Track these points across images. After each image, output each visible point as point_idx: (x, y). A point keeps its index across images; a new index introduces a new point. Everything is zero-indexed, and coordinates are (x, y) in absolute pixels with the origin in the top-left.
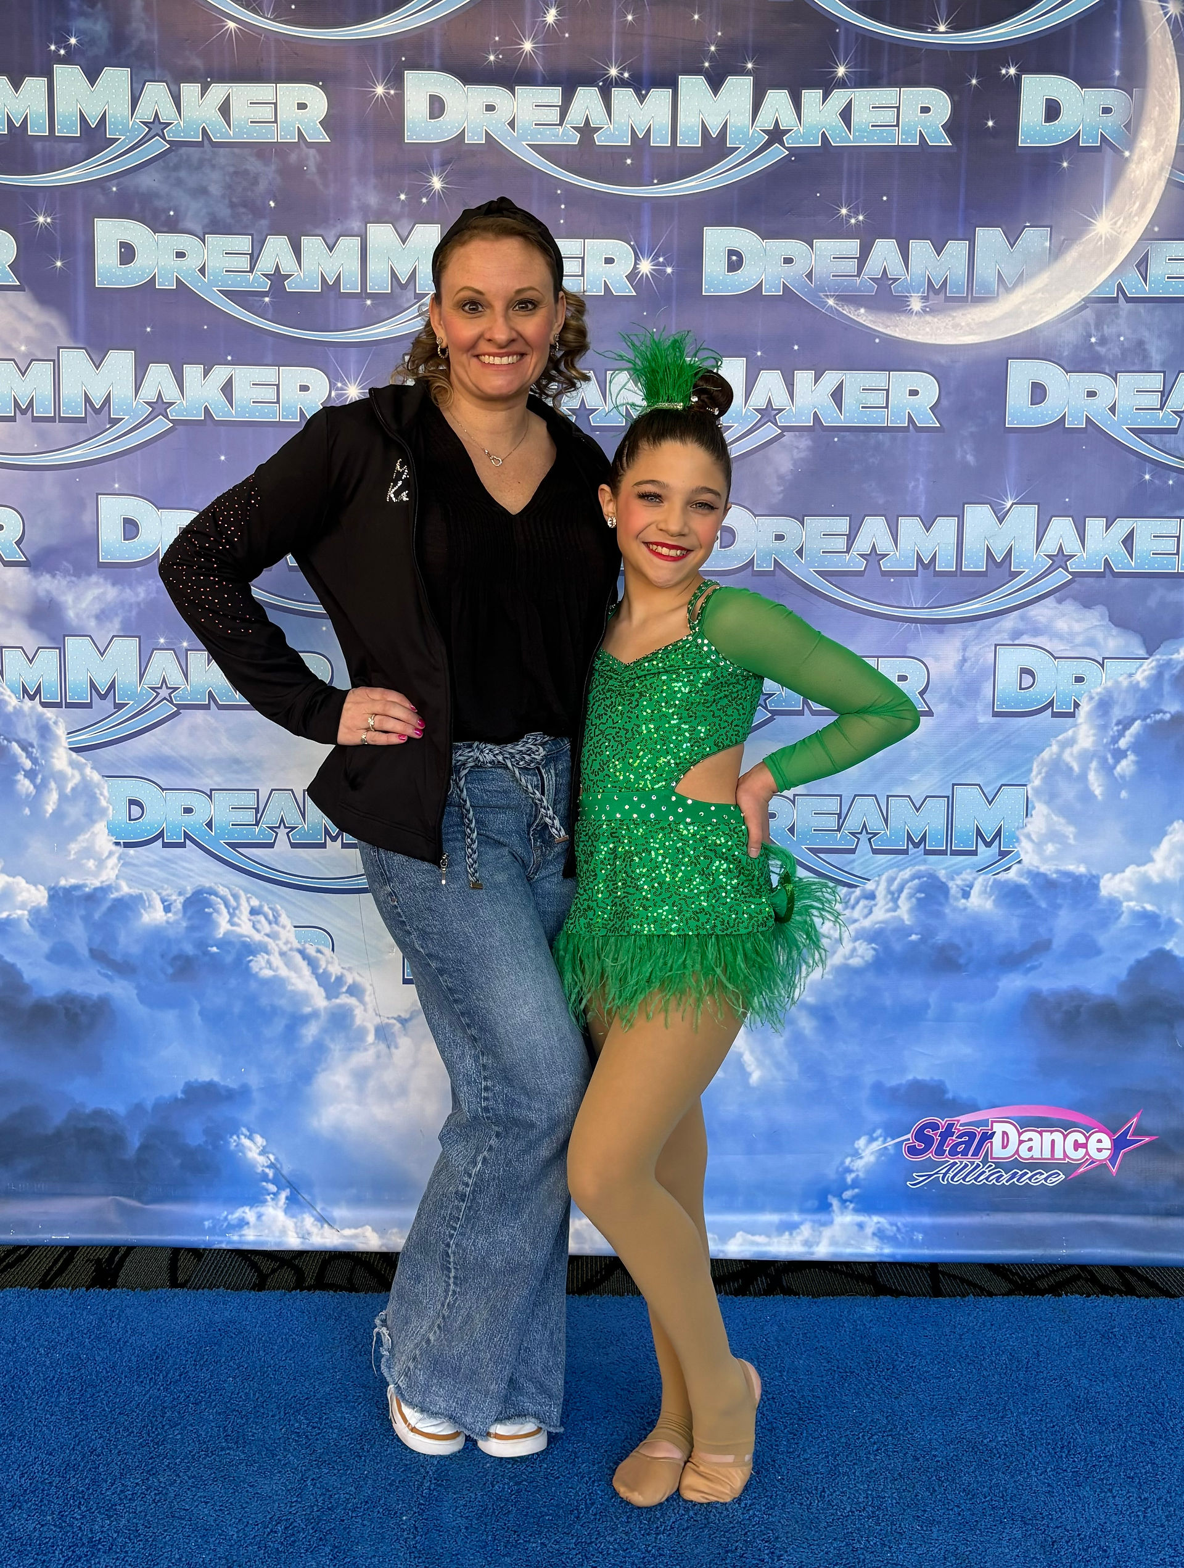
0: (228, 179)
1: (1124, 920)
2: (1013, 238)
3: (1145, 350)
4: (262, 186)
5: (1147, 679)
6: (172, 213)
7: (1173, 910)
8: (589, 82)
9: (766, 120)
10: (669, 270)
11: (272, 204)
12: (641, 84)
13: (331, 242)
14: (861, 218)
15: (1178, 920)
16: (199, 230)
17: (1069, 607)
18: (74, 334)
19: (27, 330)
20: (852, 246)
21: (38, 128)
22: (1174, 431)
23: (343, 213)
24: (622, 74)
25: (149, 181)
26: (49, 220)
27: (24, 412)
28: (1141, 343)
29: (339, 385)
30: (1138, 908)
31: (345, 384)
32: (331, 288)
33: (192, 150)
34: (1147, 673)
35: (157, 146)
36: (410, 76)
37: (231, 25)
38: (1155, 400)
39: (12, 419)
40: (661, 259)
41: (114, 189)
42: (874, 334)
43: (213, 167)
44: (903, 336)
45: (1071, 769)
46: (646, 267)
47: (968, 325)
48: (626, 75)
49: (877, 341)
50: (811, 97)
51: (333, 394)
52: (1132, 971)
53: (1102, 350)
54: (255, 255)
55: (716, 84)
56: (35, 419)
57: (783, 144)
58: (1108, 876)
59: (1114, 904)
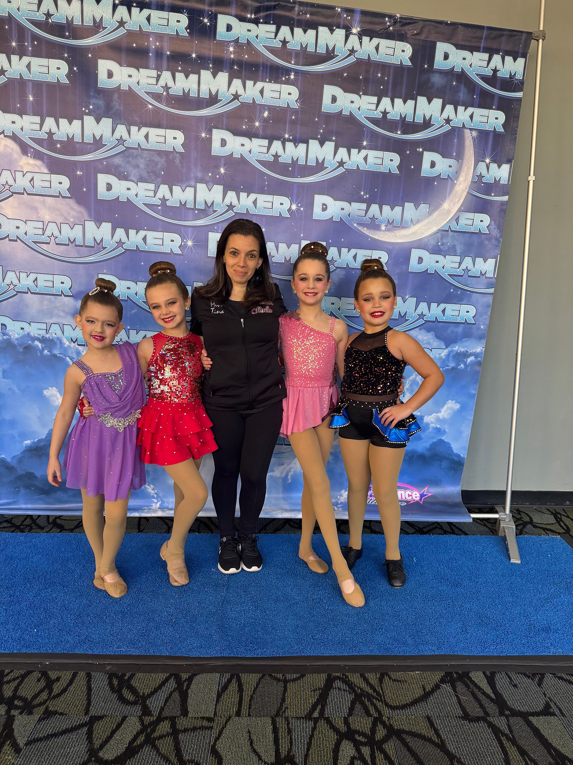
0: (147, 162)
1: (430, 430)
2: (417, 207)
3: (455, 248)
4: (159, 166)
5: (445, 355)
6: (126, 173)
7: (446, 428)
8: (278, 139)
9: (338, 158)
10: (302, 209)
11: (163, 173)
12: (296, 141)
13: (183, 188)
14: (368, 196)
15: (447, 430)
16: (136, 180)
17: (423, 331)
18: (90, 215)
19: (74, 213)
20: (364, 206)
21: (78, 139)
22: (462, 276)
23: (188, 179)
24: (290, 137)
25: (117, 161)
26: (81, 173)
27: (72, 243)
28: (454, 246)
29: (185, 240)
30: (435, 426)
31: (187, 240)
32: (183, 205)
33: (134, 151)
34: (445, 354)
35: (121, 148)
36: (215, 131)
37: (150, 106)
38: (457, 265)
39: (68, 245)
40: (299, 205)
41: (105, 163)
42: (368, 237)
43: (142, 158)
44: (378, 238)
45: (418, 383)
46: (294, 207)
47: (400, 236)
48: (291, 138)
49: (369, 239)
50: (354, 151)
51: (183, 244)
52: (431, 445)
53: (442, 247)
54: (156, 191)
55: (322, 144)
56: (76, 246)
57: (343, 167)
58: (427, 416)
59: (427, 425)
